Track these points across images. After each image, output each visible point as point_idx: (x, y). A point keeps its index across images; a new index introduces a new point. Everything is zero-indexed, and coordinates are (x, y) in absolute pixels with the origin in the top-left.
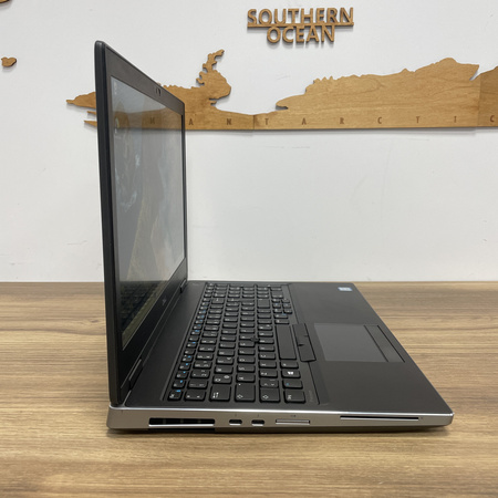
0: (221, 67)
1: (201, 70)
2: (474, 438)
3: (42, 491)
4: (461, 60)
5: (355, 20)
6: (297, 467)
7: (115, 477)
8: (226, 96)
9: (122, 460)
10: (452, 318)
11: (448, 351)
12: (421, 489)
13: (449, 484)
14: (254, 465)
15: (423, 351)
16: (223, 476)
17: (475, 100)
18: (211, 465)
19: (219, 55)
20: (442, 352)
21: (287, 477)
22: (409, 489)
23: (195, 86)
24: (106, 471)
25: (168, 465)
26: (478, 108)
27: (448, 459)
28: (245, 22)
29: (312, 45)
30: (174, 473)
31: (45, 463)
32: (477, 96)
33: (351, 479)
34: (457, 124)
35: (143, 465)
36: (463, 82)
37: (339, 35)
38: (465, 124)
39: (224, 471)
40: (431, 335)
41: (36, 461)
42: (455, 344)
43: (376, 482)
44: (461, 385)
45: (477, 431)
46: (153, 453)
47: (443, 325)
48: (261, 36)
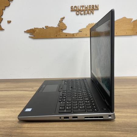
0: (64, 21)
1: (59, 22)
2: (132, 115)
4: (128, 17)
5: (99, 8)
8: (65, 29)
10: (127, 86)
11: (126, 94)
12: (119, 127)
13: (125, 125)
15: (119, 94)
17: (132, 28)
19: (63, 18)
20: (124, 94)
22: (115, 127)
23: (57, 26)
26: (133, 30)
28: (70, 9)
29: (88, 15)
32: (132, 27)
34: (127, 34)
36: (128, 23)
37: (95, 12)
38: (129, 34)
40: (121, 90)
42: (128, 92)
44: (129, 102)
45: (133, 113)
47: (125, 88)
48: (74, 13)
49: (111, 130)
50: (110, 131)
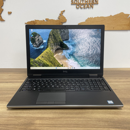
0: (64, 15)
1: (59, 15)
3: (35, 124)
4: (125, 13)
6: (90, 118)
7: (50, 121)
8: (65, 22)
9: (51, 117)
10: (121, 79)
12: (118, 123)
13: (124, 122)
14: (80, 118)
15: (115, 88)
16: (74, 120)
17: (128, 23)
18: (71, 118)
19: (64, 11)
20: (120, 88)
21: (89, 121)
22: (116, 123)
23: (58, 19)
24: (48, 119)
25: (61, 118)
26: (129, 25)
27: (123, 116)
28: (71, 2)
29: (87, 9)
30: (63, 120)
31: (34, 118)
32: (129, 22)
33: (103, 121)
34: (123, 29)
35: (56, 118)
36: (125, 18)
37: (95, 6)
38: (125, 29)
39: (74, 119)
40: (117, 83)
41: (32, 117)
42: (123, 86)
43: (108, 122)
44: (125, 97)
46: (57, 115)
47: (119, 81)
48: (75, 6)
49: (113, 127)
50: (111, 128)
